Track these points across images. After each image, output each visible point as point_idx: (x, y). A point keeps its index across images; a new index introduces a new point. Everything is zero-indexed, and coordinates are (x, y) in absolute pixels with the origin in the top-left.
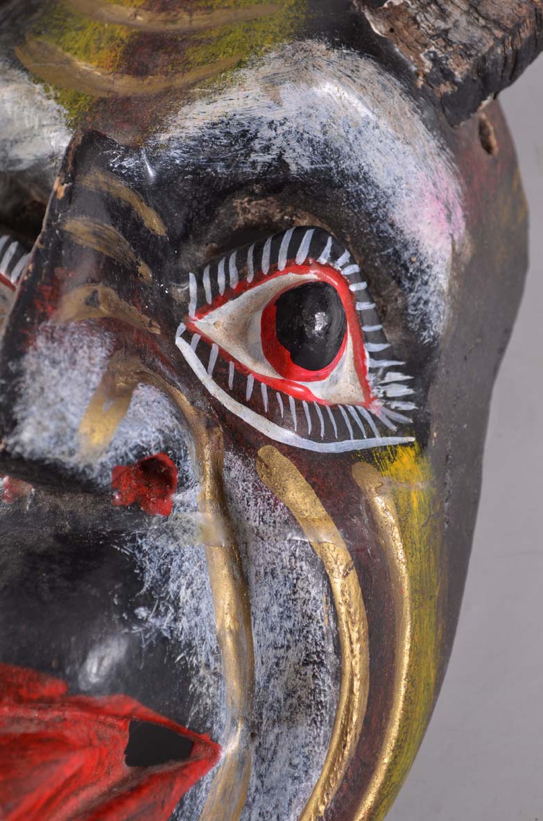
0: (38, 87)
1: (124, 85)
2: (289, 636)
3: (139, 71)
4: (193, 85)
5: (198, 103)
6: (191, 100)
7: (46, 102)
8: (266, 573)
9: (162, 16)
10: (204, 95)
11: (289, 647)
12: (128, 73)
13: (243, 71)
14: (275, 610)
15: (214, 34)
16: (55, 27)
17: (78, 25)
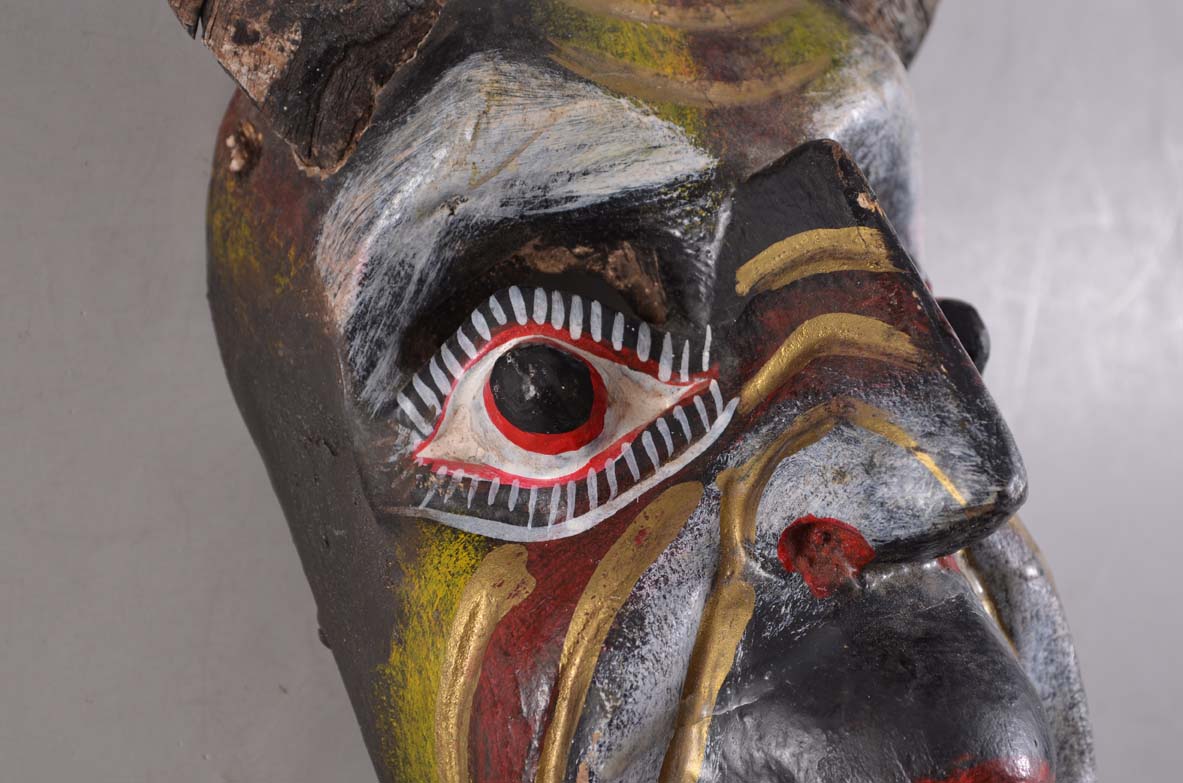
0: (624, 102)
1: (719, 93)
2: (1054, 682)
3: (731, 77)
4: (804, 87)
5: (825, 108)
6: (815, 105)
7: (645, 119)
8: (1032, 617)
9: (691, 12)
10: (826, 99)
11: (1054, 695)
12: (716, 79)
13: (845, 71)
14: (1042, 655)
15: (775, 30)
16: (579, 29)
17: (608, 26)
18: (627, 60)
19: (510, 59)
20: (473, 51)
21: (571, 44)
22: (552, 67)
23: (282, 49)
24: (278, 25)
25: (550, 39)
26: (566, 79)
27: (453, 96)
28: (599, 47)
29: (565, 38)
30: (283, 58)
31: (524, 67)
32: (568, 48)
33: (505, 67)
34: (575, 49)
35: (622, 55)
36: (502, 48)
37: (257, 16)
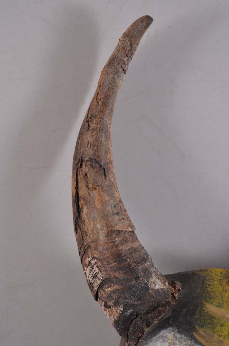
16: (209, 323)
17: (220, 324)
18: (221, 338)
19: (179, 332)
20: (170, 326)
21: (204, 329)
22: (192, 338)
23: (117, 312)
24: (116, 304)
25: (196, 327)
26: (195, 343)
27: (161, 340)
28: (213, 332)
29: (202, 327)
30: (117, 315)
31: (183, 336)
32: (201, 331)
33: (177, 335)
34: (204, 332)
35: (220, 336)
36: (179, 327)
37: (110, 301)
